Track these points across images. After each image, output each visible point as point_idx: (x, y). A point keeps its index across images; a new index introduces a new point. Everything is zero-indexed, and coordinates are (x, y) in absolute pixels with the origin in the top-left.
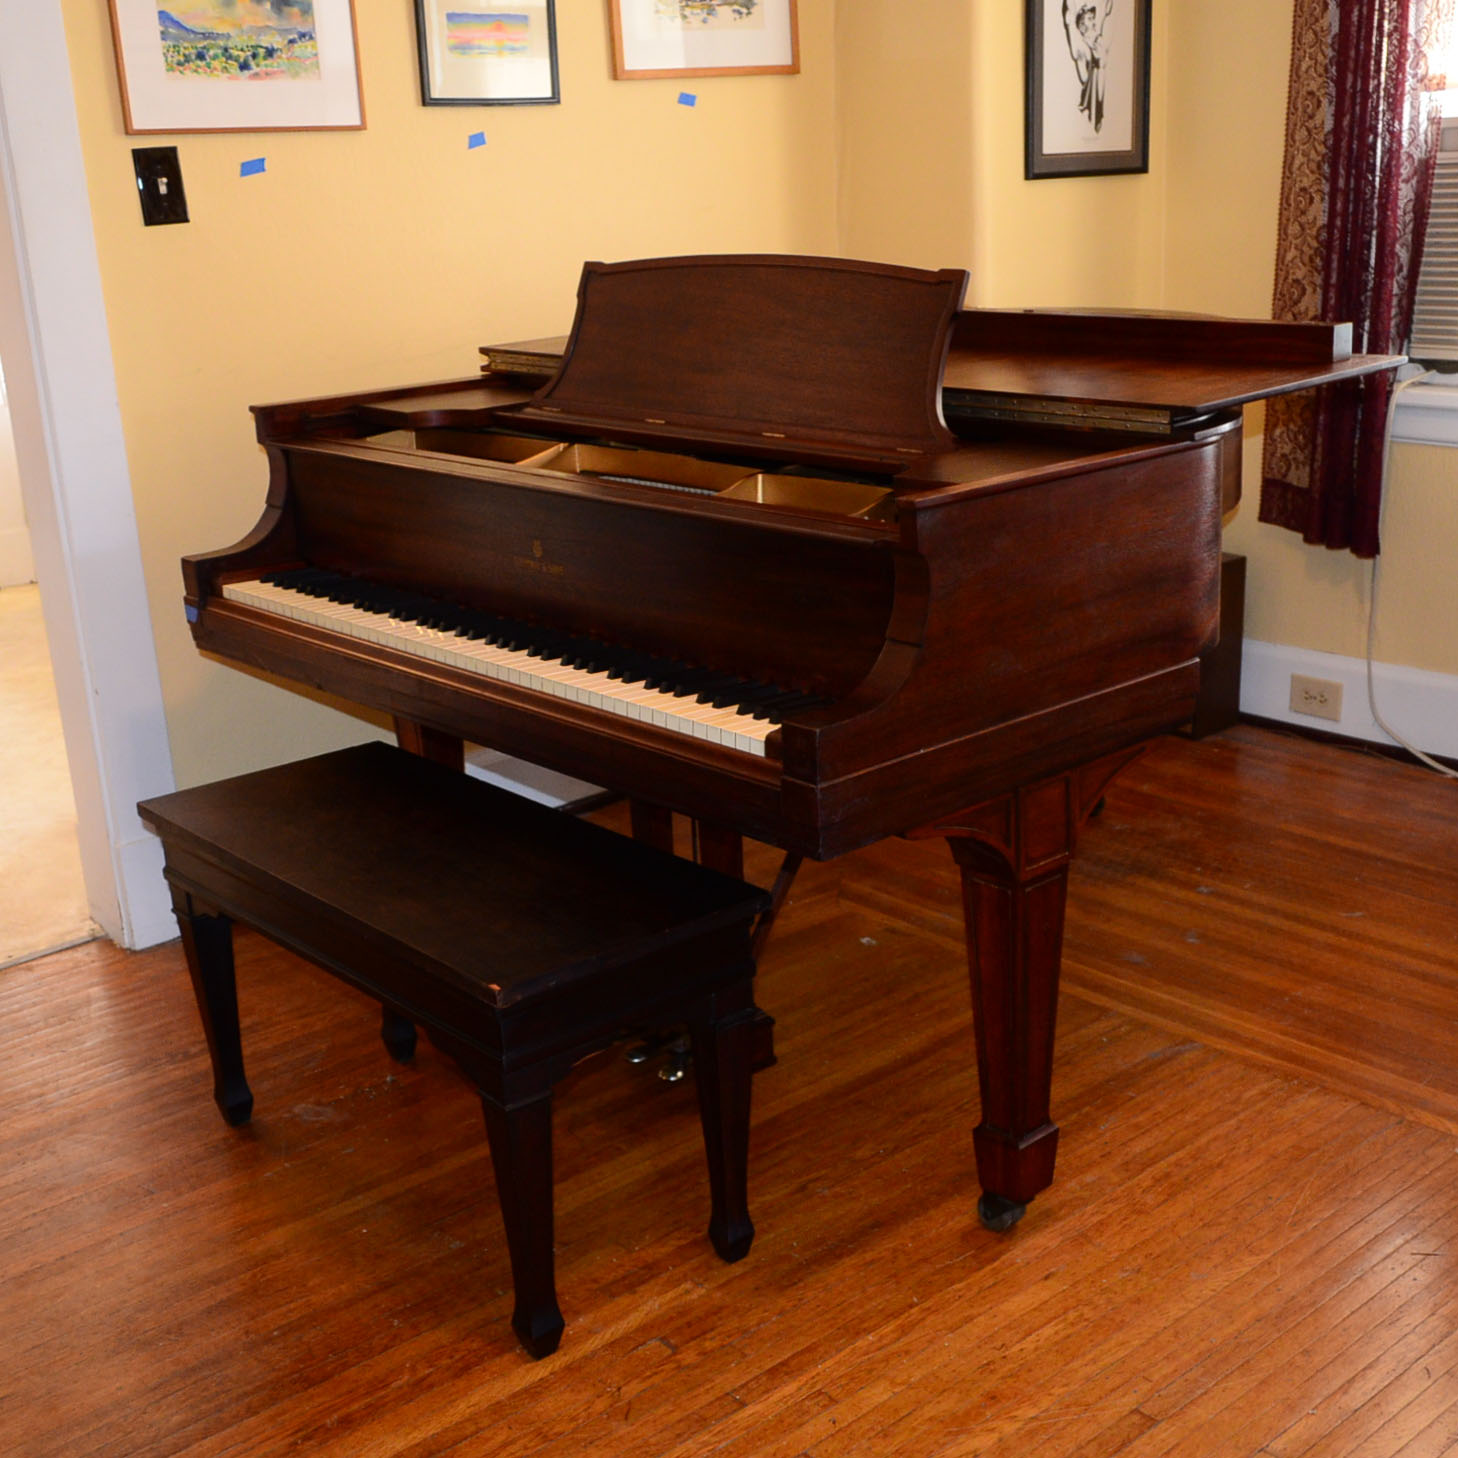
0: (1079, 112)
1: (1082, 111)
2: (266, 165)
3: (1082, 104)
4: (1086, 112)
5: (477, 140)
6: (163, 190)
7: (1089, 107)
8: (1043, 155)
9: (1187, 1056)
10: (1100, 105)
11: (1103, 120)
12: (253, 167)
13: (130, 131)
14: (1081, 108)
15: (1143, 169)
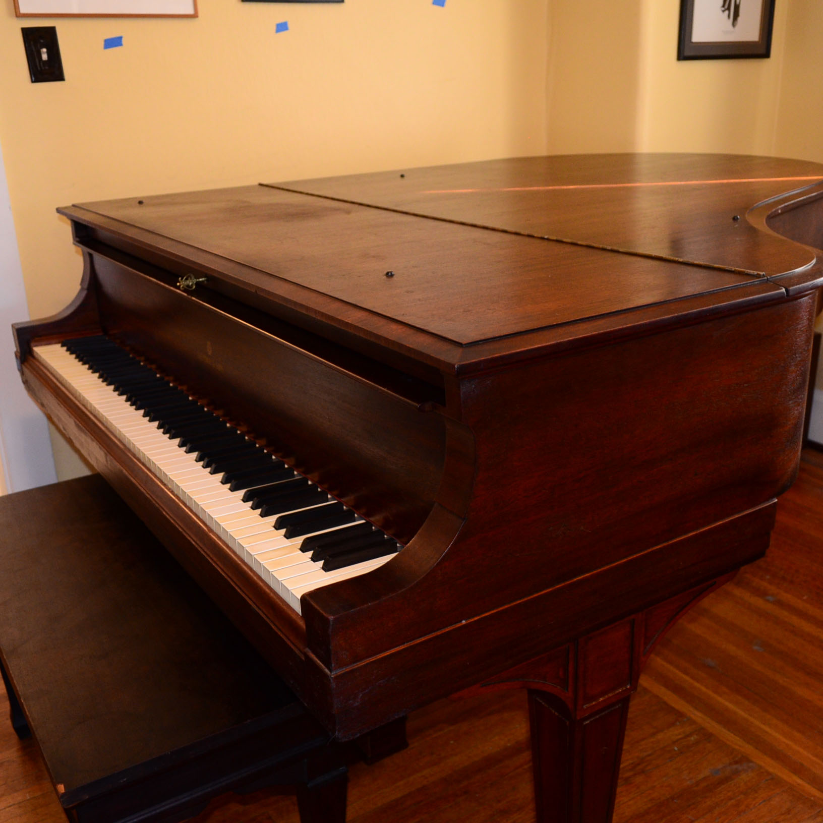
0: (721, 12)
1: (723, 11)
2: (124, 41)
3: (723, 6)
4: (727, 12)
5: (282, 27)
6: (45, 57)
7: (729, 9)
8: (692, 43)
9: (744, 776)
10: (737, 8)
11: (740, 19)
12: (113, 43)
13: (18, 14)
14: (723, 9)
15: (766, 55)
